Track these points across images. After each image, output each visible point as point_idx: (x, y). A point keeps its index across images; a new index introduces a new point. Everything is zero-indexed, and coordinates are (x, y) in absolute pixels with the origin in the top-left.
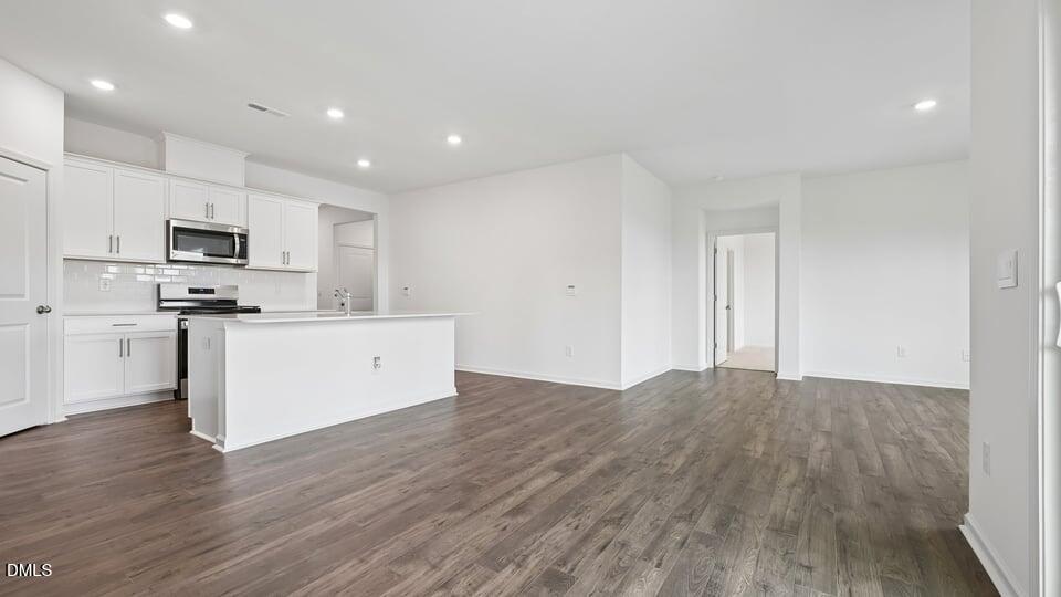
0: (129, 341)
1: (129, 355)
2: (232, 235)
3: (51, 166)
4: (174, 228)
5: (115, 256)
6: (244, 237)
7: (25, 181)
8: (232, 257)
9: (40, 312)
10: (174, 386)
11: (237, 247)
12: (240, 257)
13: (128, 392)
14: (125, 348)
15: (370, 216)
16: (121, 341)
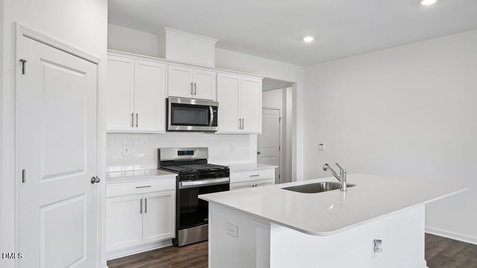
0: (146, 200)
1: (146, 211)
2: (207, 107)
3: (100, 60)
4: (172, 104)
5: (135, 129)
6: (215, 108)
7: (84, 73)
8: (208, 125)
9: (93, 182)
10: (173, 236)
11: (212, 116)
12: (213, 126)
13: (145, 242)
14: (143, 206)
15: (289, 84)
16: (141, 200)
